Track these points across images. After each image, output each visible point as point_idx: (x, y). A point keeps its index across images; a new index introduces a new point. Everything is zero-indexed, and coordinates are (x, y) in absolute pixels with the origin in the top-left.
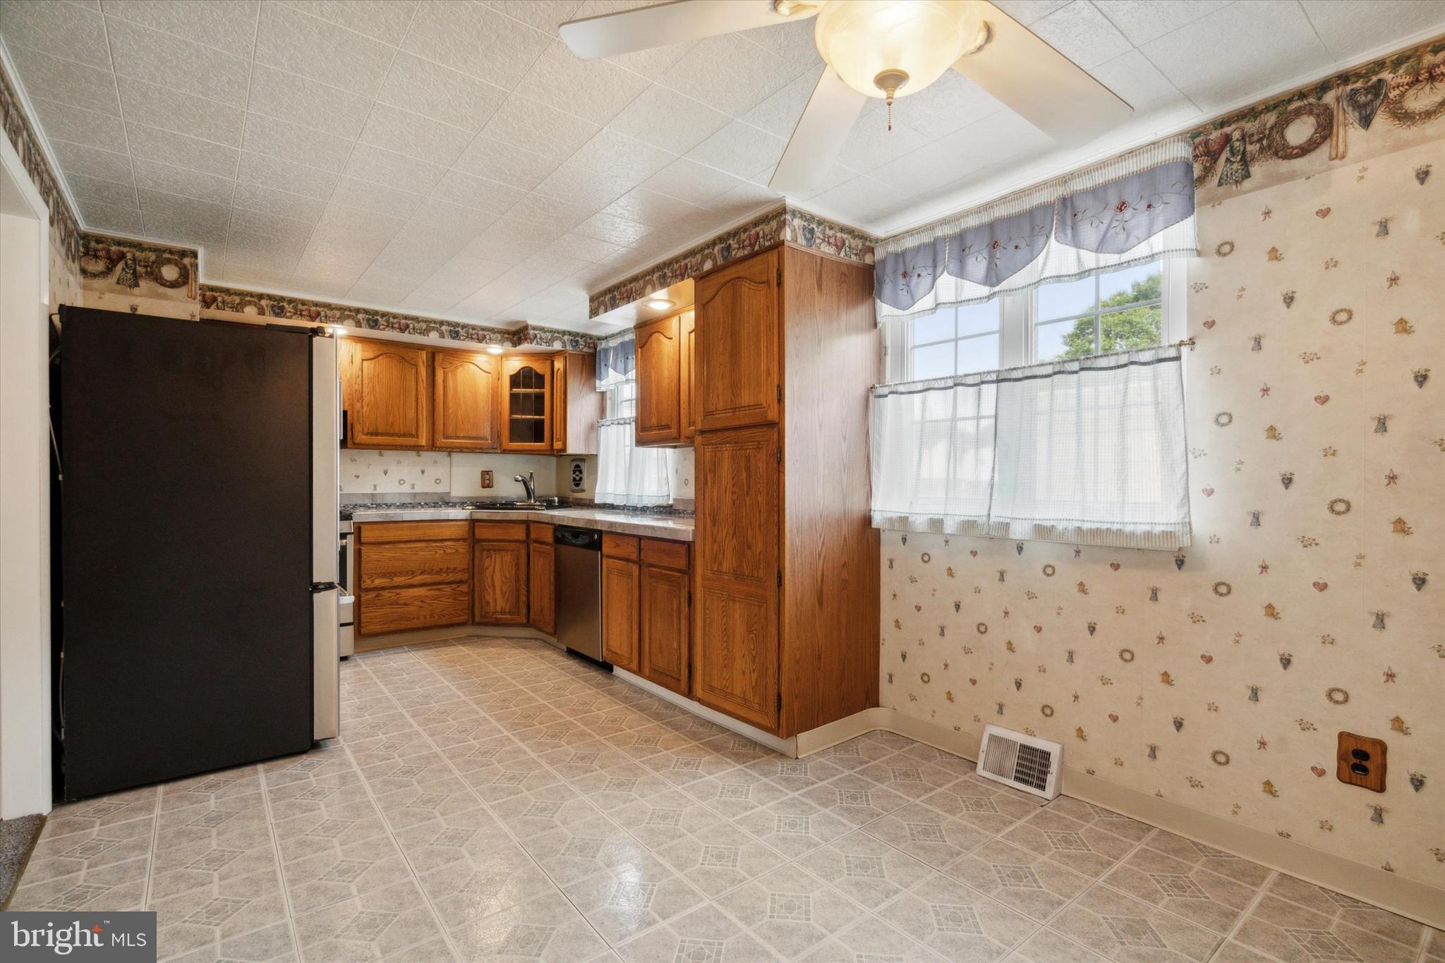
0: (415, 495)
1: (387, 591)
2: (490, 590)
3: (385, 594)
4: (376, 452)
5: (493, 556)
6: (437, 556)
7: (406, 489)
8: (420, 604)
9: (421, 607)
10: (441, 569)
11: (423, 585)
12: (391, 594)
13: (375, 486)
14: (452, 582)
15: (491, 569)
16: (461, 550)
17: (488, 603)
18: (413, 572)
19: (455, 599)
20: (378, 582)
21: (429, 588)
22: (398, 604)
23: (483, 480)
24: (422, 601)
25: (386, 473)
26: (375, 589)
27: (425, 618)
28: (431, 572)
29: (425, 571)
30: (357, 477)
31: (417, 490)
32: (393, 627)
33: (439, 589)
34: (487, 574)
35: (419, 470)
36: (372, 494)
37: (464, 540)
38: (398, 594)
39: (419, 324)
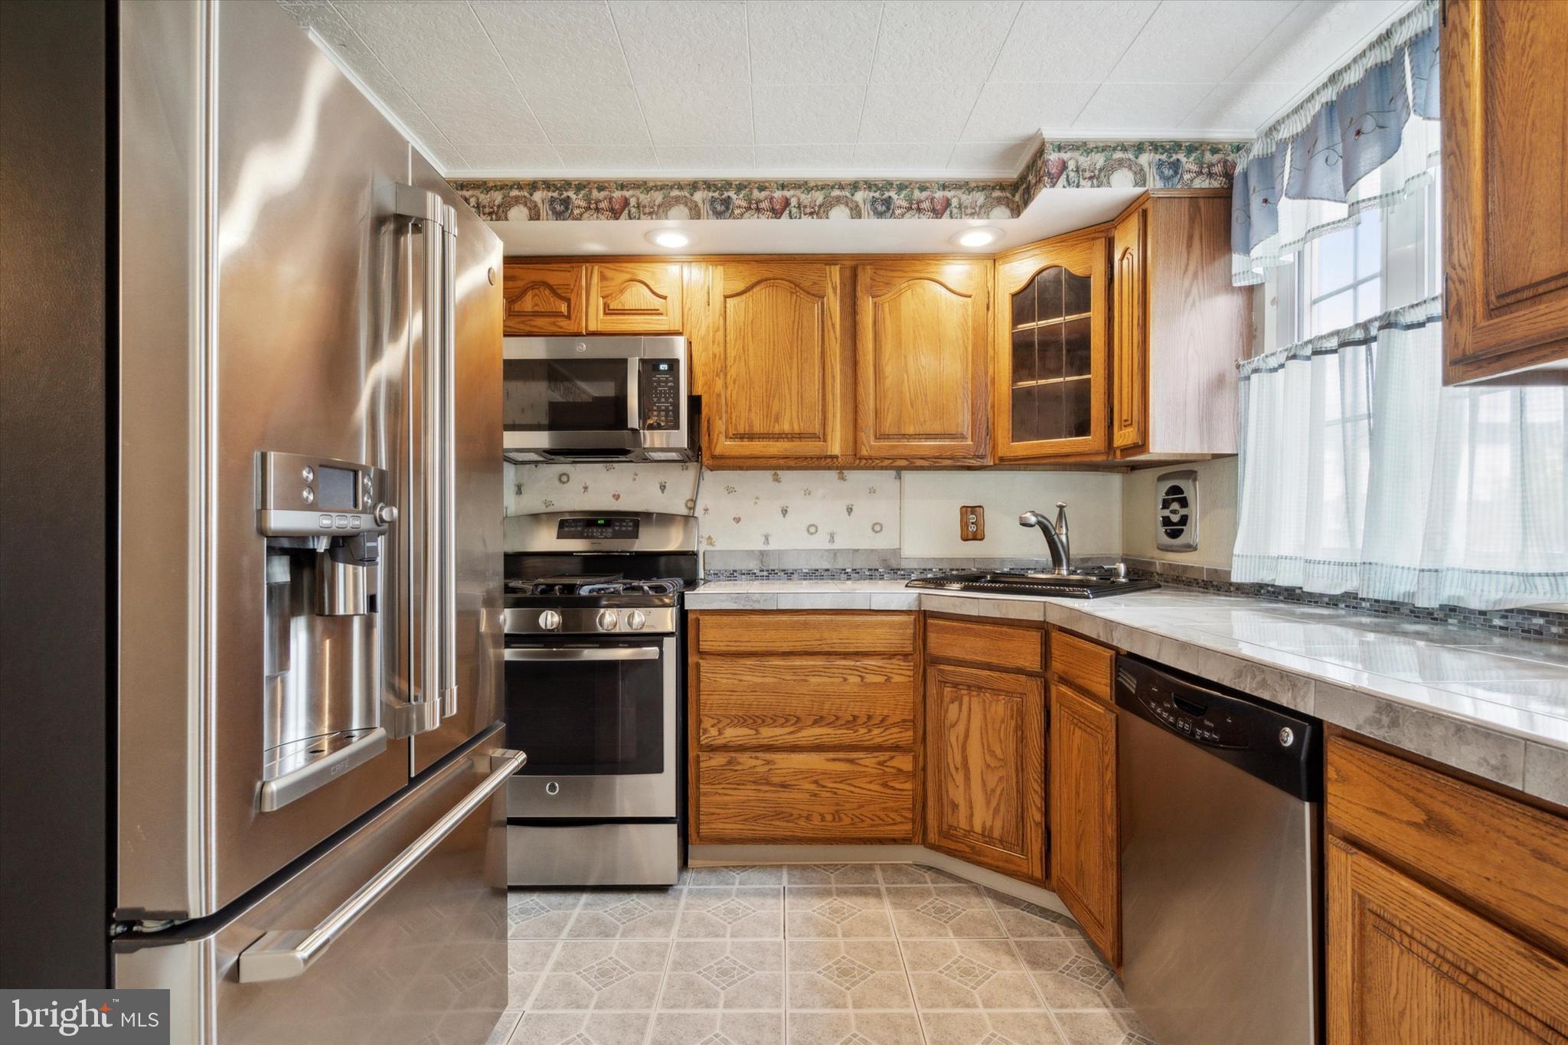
0: (835, 553)
1: (747, 755)
2: (959, 778)
3: (746, 760)
4: (769, 474)
5: (966, 699)
6: (847, 688)
7: (820, 542)
8: (813, 787)
9: (815, 795)
10: (855, 718)
11: (818, 748)
12: (754, 762)
13: (767, 537)
14: (879, 748)
15: (961, 728)
16: (896, 679)
17: (955, 806)
18: (798, 719)
19: (885, 785)
20: (733, 734)
21: (831, 755)
22: (768, 783)
23: (964, 525)
24: (816, 782)
25: (785, 512)
26: (725, 748)
27: (823, 819)
28: (835, 722)
29: (822, 718)
30: (737, 520)
31: (840, 544)
32: (760, 829)
33: (851, 761)
34: (953, 739)
35: (841, 506)
36: (762, 553)
37: (906, 656)
38: (768, 762)
39: (810, 196)
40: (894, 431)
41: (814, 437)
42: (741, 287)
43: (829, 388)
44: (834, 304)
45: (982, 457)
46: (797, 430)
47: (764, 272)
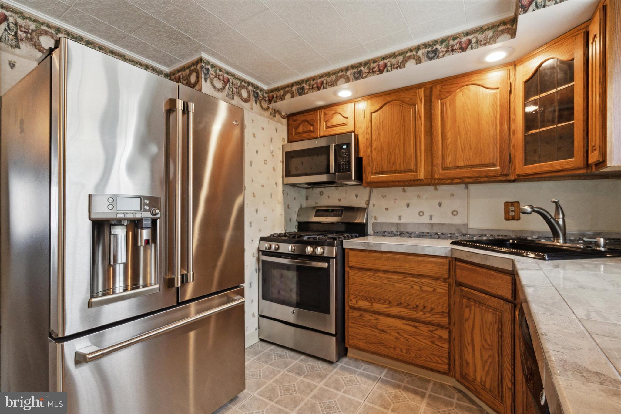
0: (432, 225)
1: (368, 314)
2: (470, 348)
3: (367, 316)
4: (401, 189)
5: (473, 307)
6: (413, 291)
7: (425, 220)
8: (397, 335)
9: (397, 339)
10: (417, 306)
11: (399, 317)
12: (370, 318)
13: (400, 217)
14: (430, 323)
15: (471, 321)
16: (439, 290)
17: (468, 364)
18: (390, 302)
19: (433, 342)
20: (362, 304)
21: (405, 322)
22: (377, 329)
23: (507, 212)
24: (398, 333)
25: (408, 206)
26: (358, 309)
27: (401, 351)
28: (407, 306)
29: (401, 303)
30: (387, 209)
31: (434, 221)
32: (373, 348)
33: (416, 327)
34: (467, 328)
35: (436, 203)
36: (397, 224)
37: (445, 280)
38: (377, 319)
39: (396, 59)
40: (452, 165)
41: (411, 171)
42: (377, 107)
43: (418, 148)
44: (421, 107)
45: (507, 175)
46: (402, 168)
47: (388, 99)
